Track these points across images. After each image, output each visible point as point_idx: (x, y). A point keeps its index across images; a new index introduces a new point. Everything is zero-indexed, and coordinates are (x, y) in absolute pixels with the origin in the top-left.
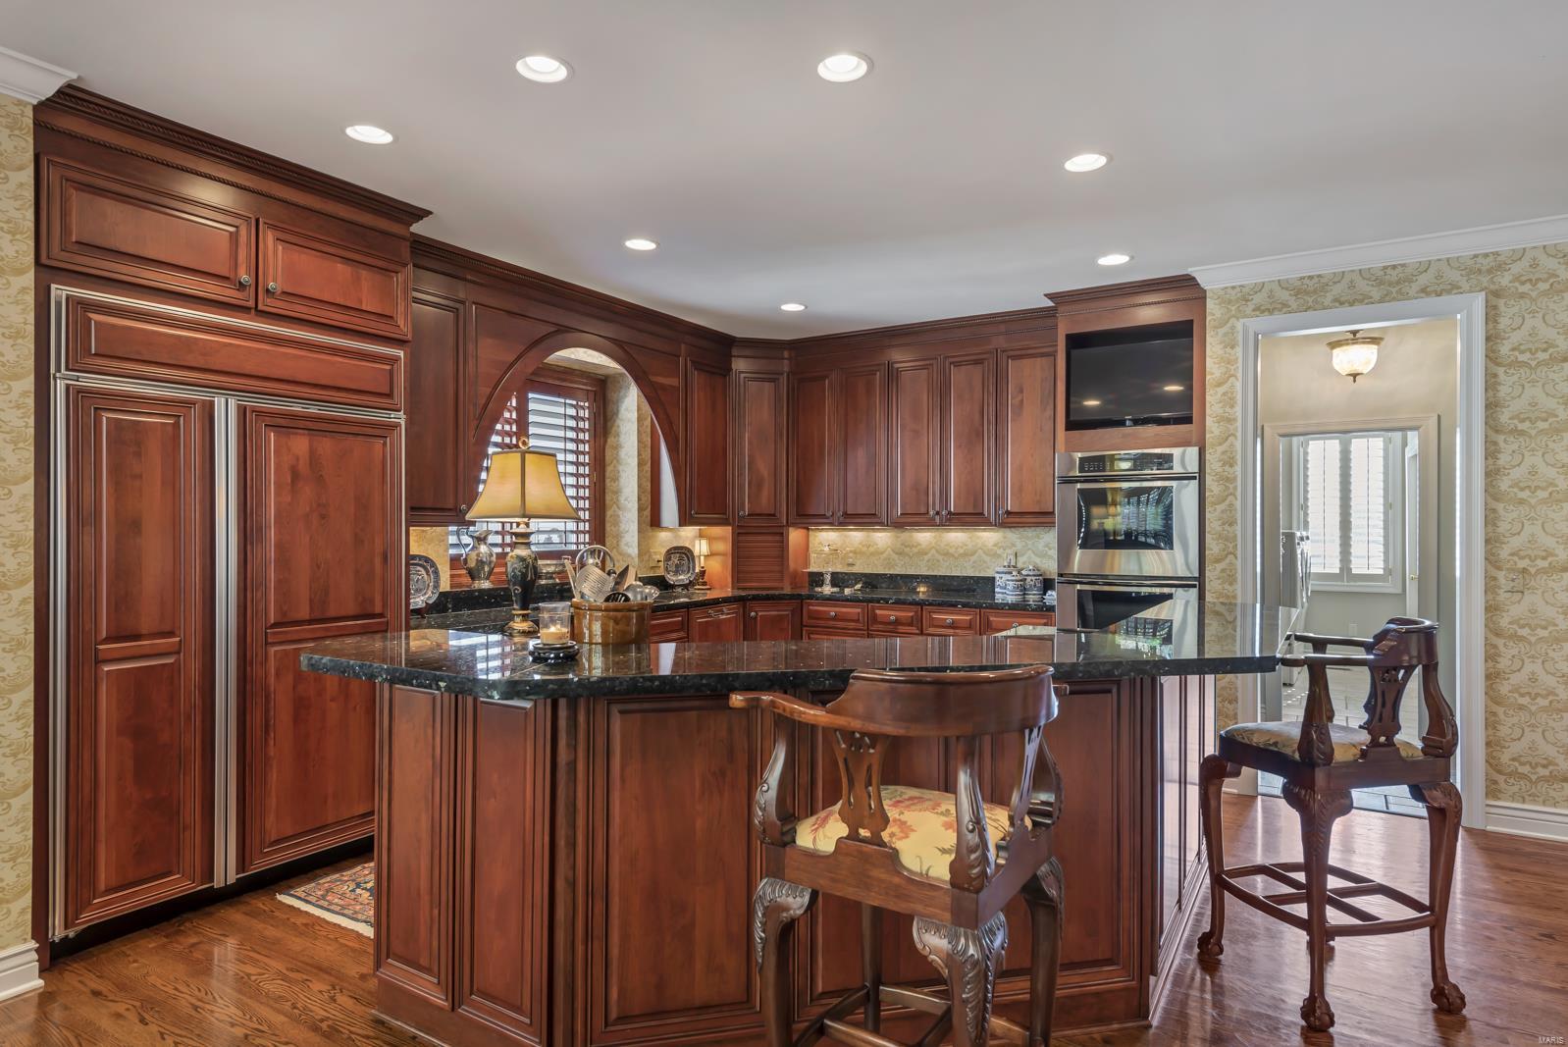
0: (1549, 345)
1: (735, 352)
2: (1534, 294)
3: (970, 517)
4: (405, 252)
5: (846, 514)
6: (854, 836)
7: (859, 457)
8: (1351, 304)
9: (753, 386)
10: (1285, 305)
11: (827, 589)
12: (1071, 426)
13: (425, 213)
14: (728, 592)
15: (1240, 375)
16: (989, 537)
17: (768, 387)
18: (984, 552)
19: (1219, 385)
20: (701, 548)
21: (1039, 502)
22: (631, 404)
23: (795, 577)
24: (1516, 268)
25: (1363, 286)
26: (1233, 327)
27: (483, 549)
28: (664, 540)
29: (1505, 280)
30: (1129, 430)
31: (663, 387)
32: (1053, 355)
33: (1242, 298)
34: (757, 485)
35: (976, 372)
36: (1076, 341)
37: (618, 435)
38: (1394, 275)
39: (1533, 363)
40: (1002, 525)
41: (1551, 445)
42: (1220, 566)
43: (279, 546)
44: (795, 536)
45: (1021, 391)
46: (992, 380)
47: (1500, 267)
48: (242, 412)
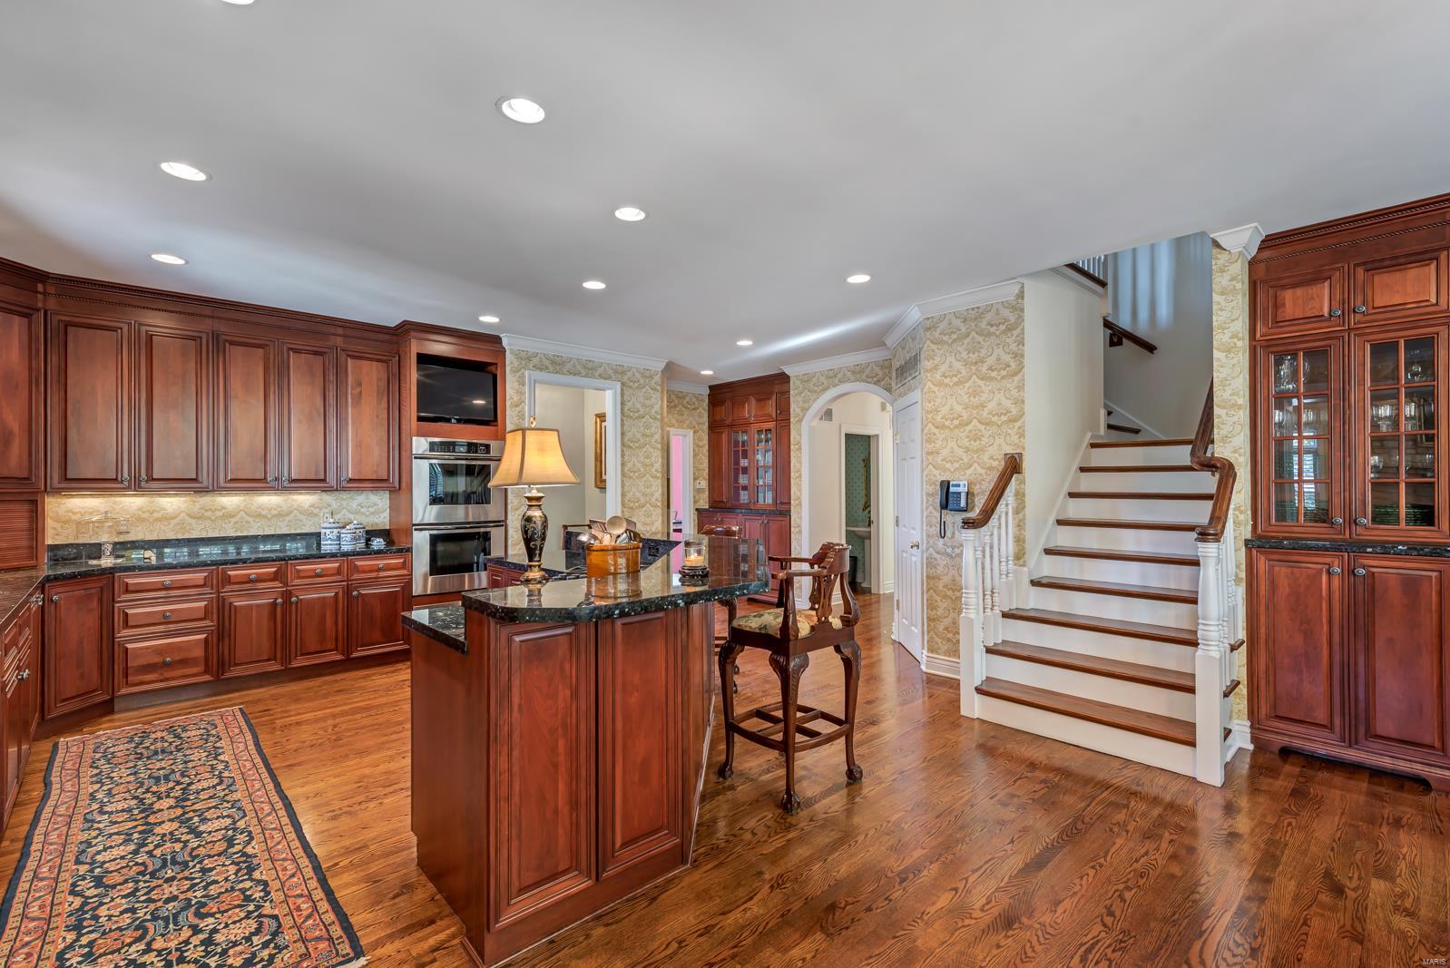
5: (151, 479)
10: (548, 368)
12: (419, 418)
15: (527, 401)
18: (300, 513)
19: (516, 405)
21: (375, 471)
26: (523, 373)
30: (457, 426)
33: (526, 359)
34: (3, 441)
35: (317, 361)
45: (360, 385)
46: (333, 371)
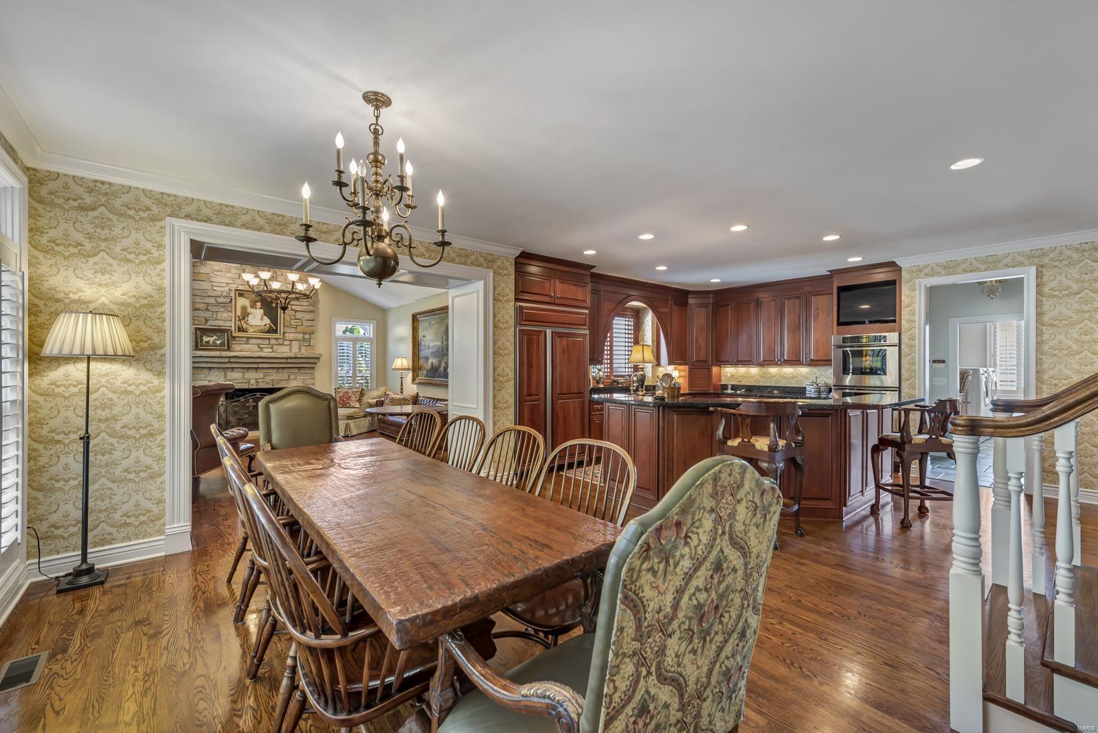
0: (1068, 288)
1: (690, 296)
2: (1061, 266)
3: (795, 361)
4: (589, 279)
5: (738, 361)
6: (743, 441)
7: (744, 338)
8: (971, 272)
9: (697, 310)
10: (939, 273)
11: (729, 391)
12: (839, 324)
13: (595, 266)
14: (687, 391)
15: (917, 302)
16: (804, 370)
17: (704, 310)
18: (801, 377)
19: (908, 307)
20: (675, 374)
21: (826, 356)
22: (649, 320)
23: (715, 387)
24: (1052, 255)
25: (976, 264)
26: (914, 283)
27: (601, 373)
28: (661, 371)
29: (1046, 260)
30: (867, 326)
31: (663, 313)
32: (832, 294)
33: (919, 270)
34: (699, 349)
35: (797, 301)
36: (841, 289)
37: (643, 331)
38: (991, 259)
39: (1061, 296)
40: (809, 365)
41: (1070, 331)
42: (908, 382)
43: (560, 371)
44: (715, 369)
45: (818, 309)
46: (804, 304)
47: (1044, 255)
48: (552, 332)
